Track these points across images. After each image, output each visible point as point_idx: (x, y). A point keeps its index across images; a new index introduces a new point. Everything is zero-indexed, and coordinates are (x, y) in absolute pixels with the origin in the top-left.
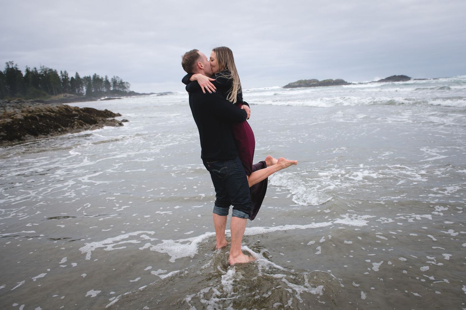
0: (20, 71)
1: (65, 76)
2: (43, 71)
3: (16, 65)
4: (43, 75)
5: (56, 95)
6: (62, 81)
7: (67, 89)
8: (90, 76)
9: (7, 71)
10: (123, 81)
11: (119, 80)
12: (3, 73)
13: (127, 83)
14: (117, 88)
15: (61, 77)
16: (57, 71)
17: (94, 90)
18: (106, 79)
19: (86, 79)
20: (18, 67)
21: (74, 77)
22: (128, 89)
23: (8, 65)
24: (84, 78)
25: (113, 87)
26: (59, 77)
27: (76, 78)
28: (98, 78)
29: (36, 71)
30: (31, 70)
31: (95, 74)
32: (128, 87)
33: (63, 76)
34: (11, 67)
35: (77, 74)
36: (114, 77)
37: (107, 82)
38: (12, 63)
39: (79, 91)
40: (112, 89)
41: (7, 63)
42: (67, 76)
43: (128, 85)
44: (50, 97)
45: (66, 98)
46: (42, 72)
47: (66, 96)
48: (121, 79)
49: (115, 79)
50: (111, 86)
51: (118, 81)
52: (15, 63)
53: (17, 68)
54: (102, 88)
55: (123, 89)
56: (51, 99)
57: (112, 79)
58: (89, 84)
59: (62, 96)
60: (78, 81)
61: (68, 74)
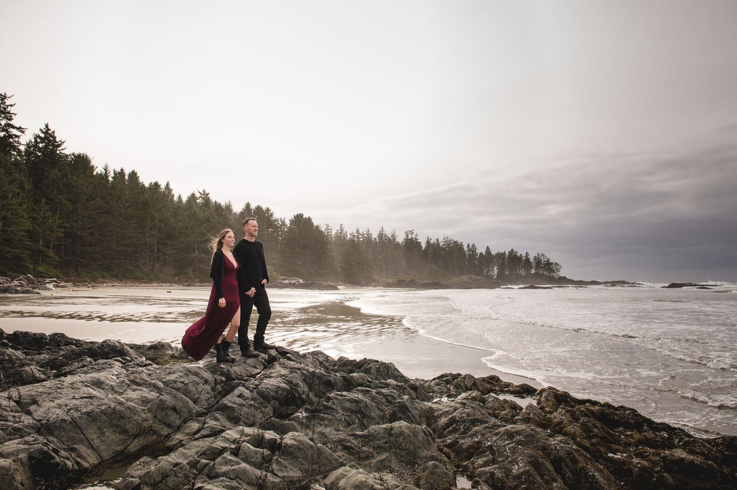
0: (420, 243)
1: (473, 251)
2: (446, 244)
3: (416, 235)
4: (445, 248)
5: (458, 276)
6: (468, 258)
7: (473, 269)
8: (505, 252)
9: (406, 242)
10: (551, 261)
11: (545, 260)
13: (556, 263)
14: (541, 272)
15: (467, 253)
16: (463, 244)
17: (508, 272)
18: (526, 256)
19: (500, 256)
21: (484, 253)
22: (558, 273)
23: (408, 235)
24: (496, 254)
25: (535, 270)
26: (465, 252)
27: (486, 254)
28: (516, 256)
29: (438, 243)
30: (432, 242)
31: (512, 250)
32: (558, 270)
33: (469, 251)
34: (410, 237)
35: (488, 248)
37: (528, 260)
38: (412, 232)
39: (487, 272)
40: (533, 271)
41: (406, 233)
42: (475, 251)
43: (558, 267)
44: (451, 279)
45: (470, 281)
46: (444, 245)
47: (471, 278)
48: (548, 258)
49: (538, 258)
50: (533, 268)
51: (543, 260)
52: (415, 232)
53: (416, 239)
54: (519, 270)
55: (549, 273)
57: (536, 257)
58: (503, 263)
59: (466, 277)
60: (488, 258)
61: (476, 249)
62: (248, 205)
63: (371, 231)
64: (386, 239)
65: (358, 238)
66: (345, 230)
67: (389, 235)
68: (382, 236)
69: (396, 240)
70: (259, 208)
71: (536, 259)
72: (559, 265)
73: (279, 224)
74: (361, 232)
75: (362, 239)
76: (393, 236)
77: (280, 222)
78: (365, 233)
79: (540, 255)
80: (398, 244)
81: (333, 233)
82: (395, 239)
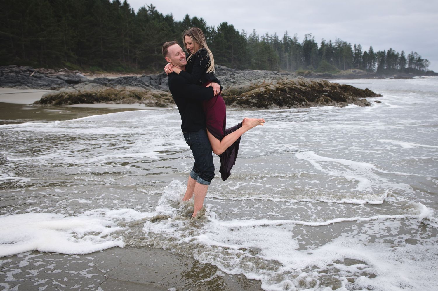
0: (316, 44)
1: (359, 51)
2: (338, 44)
3: (314, 38)
4: (336, 48)
5: (346, 69)
6: (354, 55)
7: (358, 64)
8: (384, 51)
9: (305, 43)
10: (422, 58)
11: (417, 57)
12: (301, 45)
13: (426, 60)
14: (413, 66)
15: (354, 51)
16: (351, 44)
17: (387, 67)
18: (402, 54)
19: (380, 54)
20: (315, 39)
21: (368, 52)
22: (427, 68)
23: (307, 38)
24: (378, 53)
25: (409, 65)
26: (352, 51)
27: (369, 53)
28: (393, 54)
29: (331, 44)
30: (326, 43)
31: (391, 49)
32: (427, 65)
33: (356, 50)
34: (308, 39)
35: (371, 48)
36: (412, 53)
37: (403, 58)
38: (310, 35)
39: (370, 67)
40: (407, 66)
41: (306, 35)
42: (361, 50)
43: (427, 63)
44: (340, 72)
45: (354, 74)
46: (336, 45)
47: (355, 71)
48: (420, 56)
49: (412, 56)
50: (407, 64)
51: (416, 57)
52: (312, 35)
53: (313, 41)
54: (395, 65)
55: (420, 68)
56: (340, 73)
57: (410, 55)
58: (383, 60)
59: (352, 71)
60: (370, 56)
61: (361, 48)
62: (187, 17)
63: (278, 35)
64: (289, 41)
65: (267, 40)
66: (257, 34)
67: (292, 37)
68: (286, 38)
69: (297, 42)
70: (195, 19)
71: (410, 57)
72: (428, 61)
73: (210, 31)
74: (269, 35)
75: (270, 41)
76: (295, 38)
77: (211, 29)
78: (273, 36)
79: (414, 53)
80: (299, 45)
81: (248, 36)
82: (296, 40)
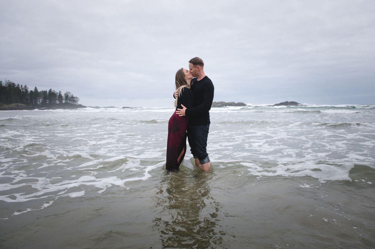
1: (25, 90)
2: (8, 84)
4: (7, 87)
6: (23, 93)
8: (46, 90)
10: (74, 96)
13: (77, 97)
14: (68, 102)
15: (21, 90)
16: (19, 85)
17: (48, 102)
18: (60, 93)
19: (43, 93)
21: (33, 91)
24: (41, 92)
25: (65, 101)
27: (35, 91)
28: (53, 93)
31: (51, 89)
32: (77, 101)
33: (23, 89)
35: (36, 88)
36: (67, 93)
37: (60, 96)
39: (35, 102)
40: (64, 102)
42: (27, 90)
43: (77, 99)
46: (6, 85)
48: (72, 95)
49: (67, 94)
50: (63, 100)
51: (70, 95)
54: (56, 101)
55: (73, 103)
57: (65, 94)
58: (45, 97)
59: (14, 105)
60: (35, 94)
61: (27, 88)
